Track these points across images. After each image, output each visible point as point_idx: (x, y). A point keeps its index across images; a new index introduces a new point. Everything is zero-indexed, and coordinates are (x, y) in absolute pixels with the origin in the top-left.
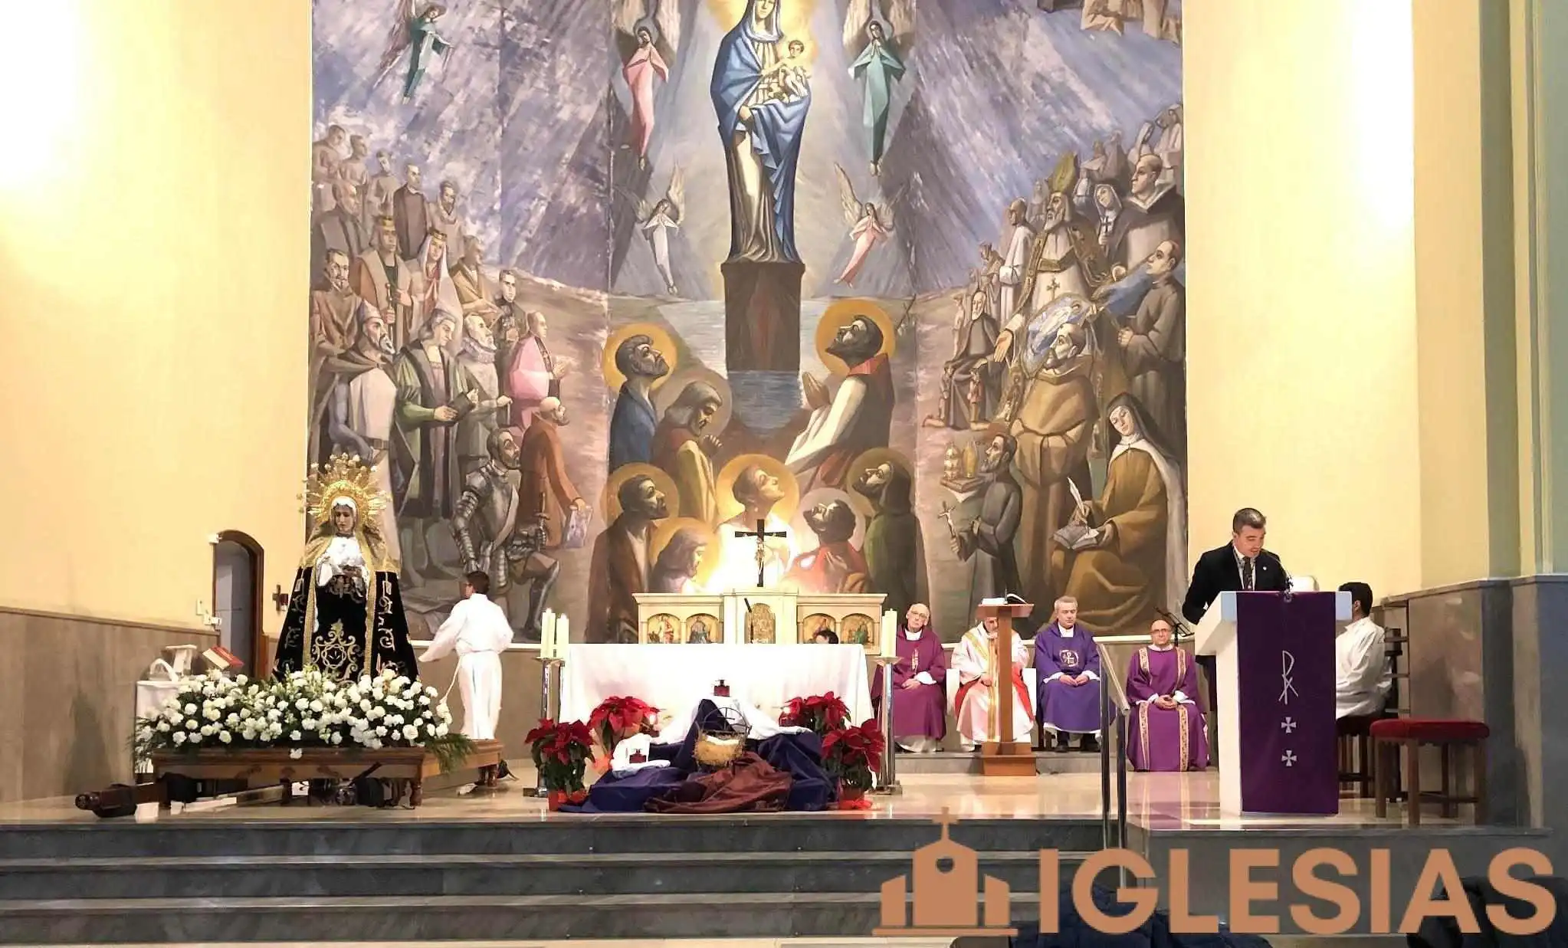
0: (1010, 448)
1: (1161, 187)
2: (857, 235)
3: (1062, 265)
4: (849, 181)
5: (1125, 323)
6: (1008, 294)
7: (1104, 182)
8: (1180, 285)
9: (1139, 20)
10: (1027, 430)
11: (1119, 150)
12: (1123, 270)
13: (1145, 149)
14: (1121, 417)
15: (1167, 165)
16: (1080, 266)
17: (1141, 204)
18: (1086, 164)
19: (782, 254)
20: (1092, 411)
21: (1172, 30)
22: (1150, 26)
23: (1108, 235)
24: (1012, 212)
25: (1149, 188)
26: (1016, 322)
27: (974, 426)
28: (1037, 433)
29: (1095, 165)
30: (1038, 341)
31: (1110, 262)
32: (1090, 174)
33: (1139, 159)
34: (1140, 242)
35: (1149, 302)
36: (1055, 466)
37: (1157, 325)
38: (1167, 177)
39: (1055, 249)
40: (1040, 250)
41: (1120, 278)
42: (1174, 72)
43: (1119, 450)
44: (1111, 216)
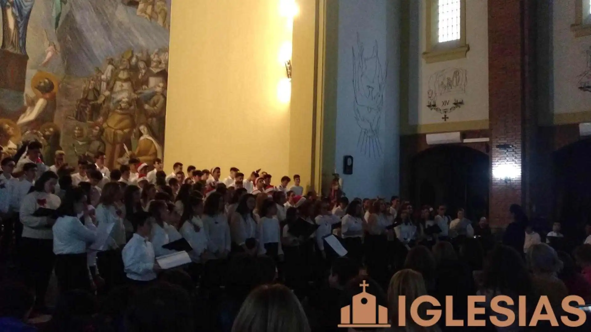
0: (102, 131)
1: (160, 68)
2: (48, 52)
3: (126, 80)
4: (46, 33)
5: (147, 102)
6: (104, 85)
7: (142, 61)
8: (165, 97)
9: (157, 20)
10: (109, 126)
11: (147, 53)
12: (146, 87)
13: (156, 56)
14: (143, 129)
15: (163, 62)
16: (132, 83)
17: (154, 71)
18: (136, 54)
19: (21, 51)
20: (133, 125)
21: (167, 26)
22: (160, 22)
23: (142, 76)
24: (107, 60)
25: (157, 67)
26: (107, 93)
27: (88, 122)
28: (113, 128)
29: (139, 55)
30: (115, 101)
31: (142, 84)
32: (137, 57)
33: (154, 58)
34: (153, 81)
35: (155, 98)
36: (119, 139)
37: (157, 106)
38: (163, 66)
39: (123, 75)
40: (117, 74)
41: (145, 89)
42: (167, 38)
43: (142, 138)
44: (143, 71)
